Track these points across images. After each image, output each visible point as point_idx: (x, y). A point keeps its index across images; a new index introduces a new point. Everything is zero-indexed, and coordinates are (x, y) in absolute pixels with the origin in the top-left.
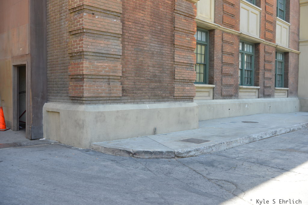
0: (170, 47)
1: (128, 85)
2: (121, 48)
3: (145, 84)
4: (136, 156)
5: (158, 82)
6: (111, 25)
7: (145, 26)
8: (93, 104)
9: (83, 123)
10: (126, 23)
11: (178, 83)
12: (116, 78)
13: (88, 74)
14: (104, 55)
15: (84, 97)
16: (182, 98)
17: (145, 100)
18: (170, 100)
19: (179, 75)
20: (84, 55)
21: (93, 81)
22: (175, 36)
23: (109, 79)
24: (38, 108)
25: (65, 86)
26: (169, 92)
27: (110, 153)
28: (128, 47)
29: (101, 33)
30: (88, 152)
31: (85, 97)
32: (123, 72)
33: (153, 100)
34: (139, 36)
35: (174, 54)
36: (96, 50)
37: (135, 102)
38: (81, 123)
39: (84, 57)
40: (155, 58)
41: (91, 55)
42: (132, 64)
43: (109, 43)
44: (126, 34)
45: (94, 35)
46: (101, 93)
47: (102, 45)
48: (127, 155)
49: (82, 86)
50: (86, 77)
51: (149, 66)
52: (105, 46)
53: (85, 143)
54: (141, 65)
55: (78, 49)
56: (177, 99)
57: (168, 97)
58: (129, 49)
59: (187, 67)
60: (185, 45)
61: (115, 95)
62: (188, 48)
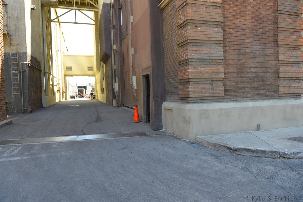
0: (273, 48)
1: (230, 86)
2: (223, 53)
3: (247, 83)
4: (237, 153)
5: (261, 81)
6: (212, 33)
7: (246, 31)
8: (198, 103)
10: (227, 30)
11: (284, 81)
12: (218, 79)
13: (193, 77)
14: (207, 61)
16: (288, 95)
17: (248, 99)
18: (274, 97)
19: (283, 74)
20: (189, 62)
21: (198, 84)
22: (279, 36)
23: (212, 81)
24: (159, 106)
25: (176, 89)
26: (273, 90)
27: (212, 148)
28: (229, 51)
29: (203, 42)
30: (193, 145)
31: (191, 97)
32: (225, 74)
33: (256, 98)
34: (240, 40)
35: (278, 54)
36: (199, 56)
37: (238, 101)
39: (189, 64)
40: (257, 59)
41: (195, 62)
42: (234, 66)
43: (211, 50)
44: (228, 40)
45: (197, 44)
46: (205, 93)
47: (204, 52)
48: (228, 151)
49: (188, 88)
50: (191, 80)
51: (251, 67)
52: (208, 53)
53: (192, 136)
54: (243, 67)
55: (185, 57)
57: (272, 95)
58: (230, 53)
59: (293, 65)
60: (290, 44)
61: (218, 95)
62: (294, 46)
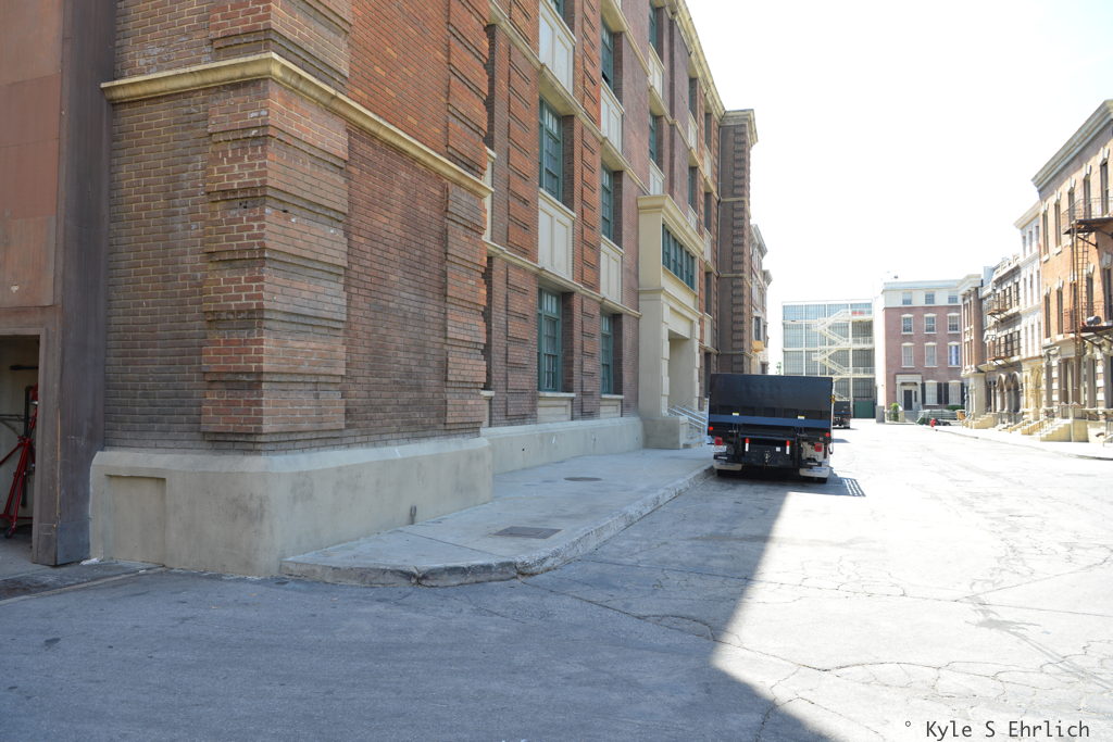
0: (438, 303)
1: (356, 399)
2: (344, 302)
3: (389, 394)
4: (429, 583)
5: (415, 388)
6: (324, 242)
7: (392, 250)
8: (282, 452)
9: (261, 506)
10: (354, 238)
11: (455, 390)
12: (331, 380)
13: (272, 370)
14: (308, 321)
15: (261, 434)
16: (460, 426)
17: (390, 436)
18: (437, 433)
19: (455, 372)
20: (262, 319)
21: (283, 390)
22: (449, 275)
23: (316, 383)
24: (77, 467)
26: (435, 413)
28: (357, 300)
29: (302, 263)
30: (287, 586)
31: (266, 434)
32: (347, 365)
33: (405, 435)
34: (380, 273)
35: (446, 319)
36: (291, 306)
37: (370, 443)
38: (254, 505)
39: (263, 325)
40: (409, 329)
41: (279, 321)
42: (366, 345)
43: (320, 289)
44: (355, 267)
45: (287, 268)
46: (301, 421)
47: (304, 293)
48: (404, 582)
49: (259, 403)
50: (268, 378)
51: (397, 349)
52: (311, 298)
53: (267, 562)
54: (382, 346)
55: (244, 301)
56: (449, 430)
57: (434, 427)
58: (359, 305)
59: (470, 350)
60: (466, 298)
61: (330, 426)
62: (472, 306)
